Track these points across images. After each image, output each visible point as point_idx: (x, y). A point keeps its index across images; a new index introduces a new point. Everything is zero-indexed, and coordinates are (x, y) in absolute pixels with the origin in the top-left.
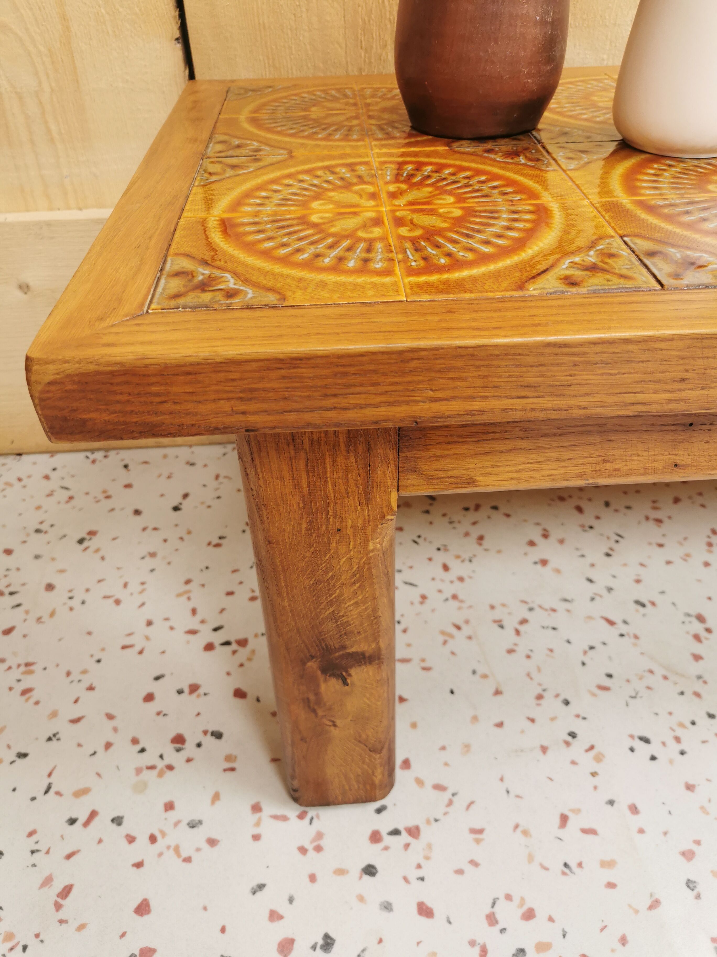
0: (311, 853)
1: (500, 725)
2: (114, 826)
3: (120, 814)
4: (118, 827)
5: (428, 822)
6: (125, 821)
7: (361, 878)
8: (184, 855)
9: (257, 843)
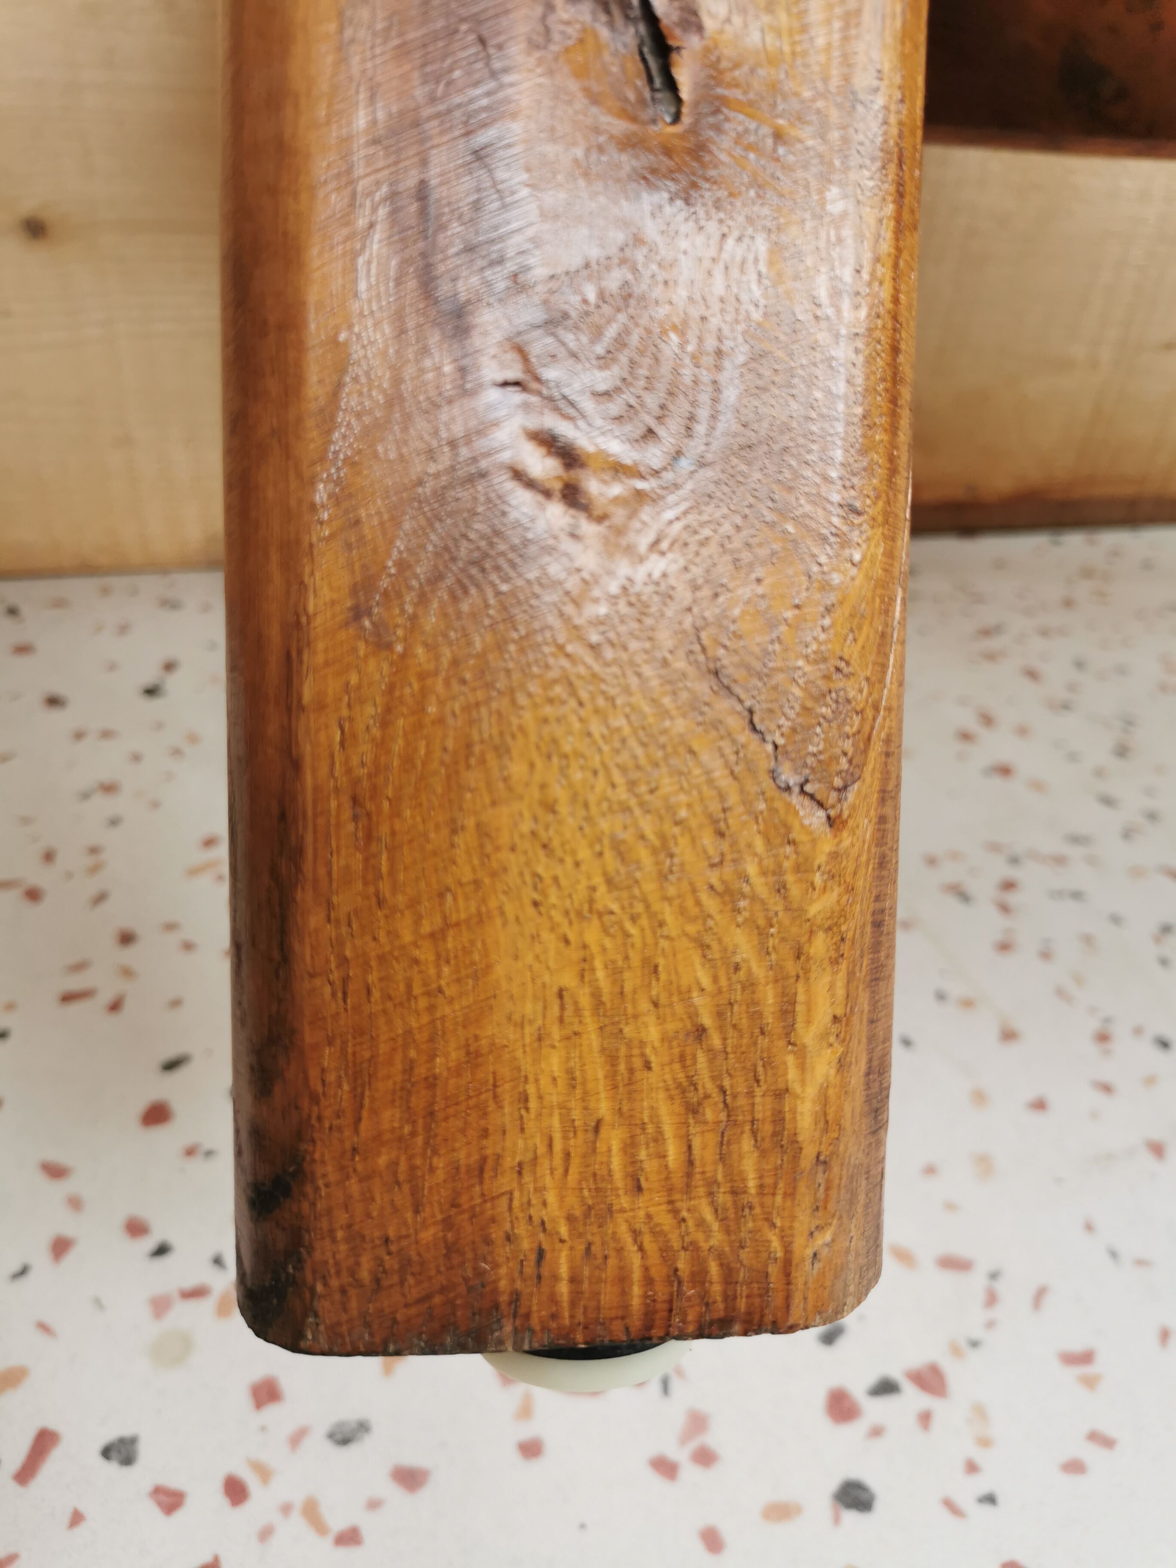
0: (689, 1472)
1: (1040, 1105)
2: (112, 1468)
3: (126, 1432)
4: (126, 1471)
5: (956, 1351)
6: (144, 1450)
7: (837, 1520)
8: (337, 1523)
9: (536, 1466)
